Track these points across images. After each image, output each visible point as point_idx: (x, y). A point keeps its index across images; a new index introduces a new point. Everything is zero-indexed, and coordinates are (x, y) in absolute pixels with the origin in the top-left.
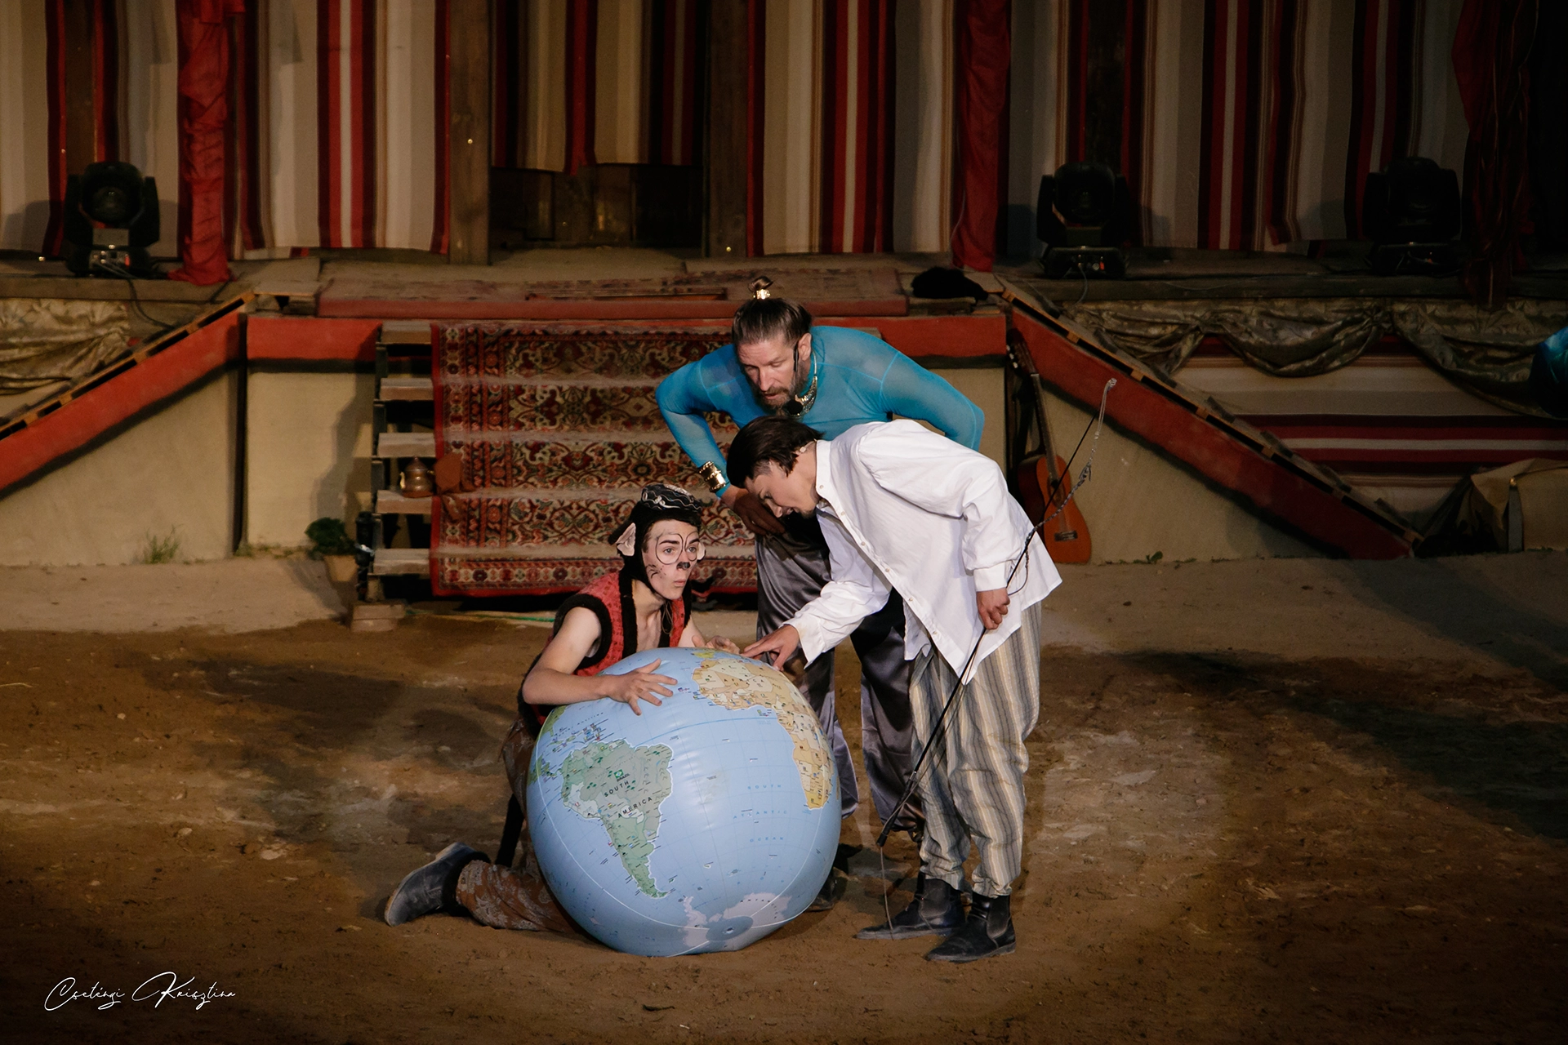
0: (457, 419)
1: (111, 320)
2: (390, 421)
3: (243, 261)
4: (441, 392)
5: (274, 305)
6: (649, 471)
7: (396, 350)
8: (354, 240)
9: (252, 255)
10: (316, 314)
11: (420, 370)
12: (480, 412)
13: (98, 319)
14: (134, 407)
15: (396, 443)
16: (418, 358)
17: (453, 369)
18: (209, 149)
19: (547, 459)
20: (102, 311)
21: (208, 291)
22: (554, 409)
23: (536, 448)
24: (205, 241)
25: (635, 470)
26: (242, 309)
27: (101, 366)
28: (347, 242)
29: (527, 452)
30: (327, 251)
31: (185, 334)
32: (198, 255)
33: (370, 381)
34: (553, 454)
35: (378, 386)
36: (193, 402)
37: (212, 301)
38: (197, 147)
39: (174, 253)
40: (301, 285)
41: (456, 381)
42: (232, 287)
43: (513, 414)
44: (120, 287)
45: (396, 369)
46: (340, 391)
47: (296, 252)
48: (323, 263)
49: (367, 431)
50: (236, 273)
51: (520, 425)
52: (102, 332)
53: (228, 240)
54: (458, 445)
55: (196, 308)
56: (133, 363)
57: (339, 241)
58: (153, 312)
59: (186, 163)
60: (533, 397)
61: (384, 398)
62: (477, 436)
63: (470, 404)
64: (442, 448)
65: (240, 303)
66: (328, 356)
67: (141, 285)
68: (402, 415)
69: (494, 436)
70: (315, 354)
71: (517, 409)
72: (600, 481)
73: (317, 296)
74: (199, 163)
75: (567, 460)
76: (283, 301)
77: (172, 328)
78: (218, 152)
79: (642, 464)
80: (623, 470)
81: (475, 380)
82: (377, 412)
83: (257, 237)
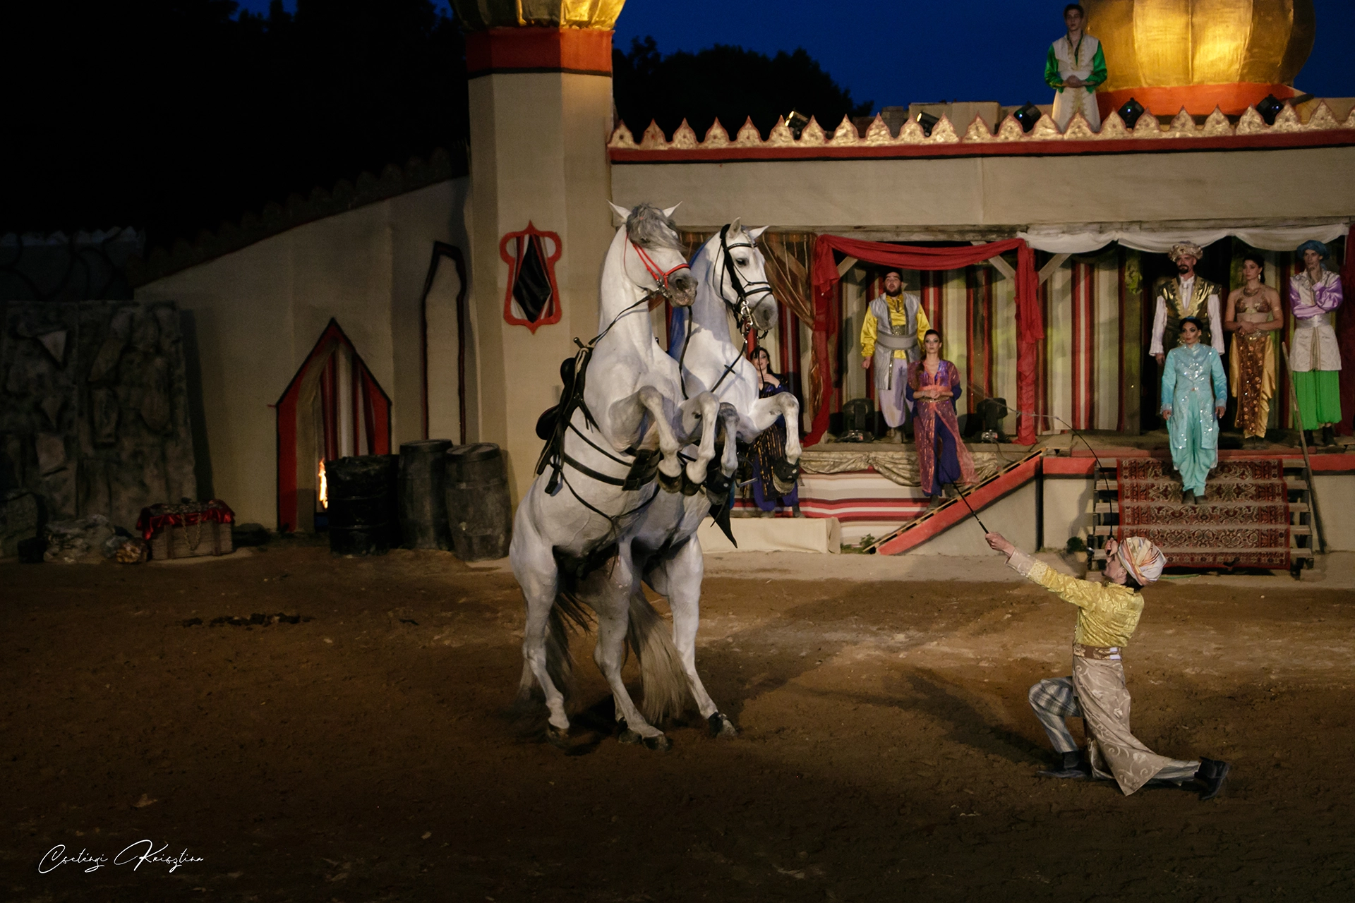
0: (1127, 497)
1: (990, 459)
2: (1100, 498)
3: (1041, 435)
4: (1121, 486)
5: (1054, 453)
6: (1207, 518)
7: (1102, 470)
8: (1086, 426)
9: (1045, 433)
10: (1070, 456)
11: (1113, 477)
12: (1137, 494)
13: (985, 459)
14: (999, 493)
15: (1103, 507)
16: (1112, 473)
17: (1126, 477)
18: (1028, 392)
19: (1164, 513)
20: (986, 456)
21: (1028, 448)
22: (1167, 493)
23: (1160, 509)
24: (1026, 428)
25: (1201, 517)
26: (1041, 454)
27: (986, 478)
28: (1083, 427)
29: (1156, 511)
30: (1075, 431)
31: (1019, 465)
32: (1024, 433)
33: (1092, 482)
34: (1167, 511)
35: (1095, 484)
36: (1022, 491)
37: (1029, 451)
38: (1024, 391)
39: (1015, 433)
40: (1064, 444)
41: (1127, 482)
42: (1037, 446)
43: (1151, 495)
44: (994, 446)
45: (1103, 477)
46: (1080, 486)
47: (1063, 432)
48: (1073, 436)
49: (1091, 502)
50: (1039, 439)
51: (1153, 500)
52: (987, 464)
53: (1036, 427)
54: (1128, 508)
55: (1023, 454)
56: (998, 477)
57: (1080, 426)
58: (1007, 456)
59: (1019, 397)
60: (1158, 488)
61: (1098, 489)
62: (1135, 504)
63: (1133, 491)
64: (1121, 509)
65: (1040, 452)
66: (1074, 473)
67: (1002, 445)
68: (1106, 496)
69: (1143, 504)
70: (1070, 472)
71: (1152, 493)
72: (1187, 522)
73: (1071, 449)
74: (1024, 397)
75: (1173, 514)
76: (1057, 451)
77: (1013, 463)
78: (1032, 393)
79: (1204, 515)
80: (1196, 517)
81: (1135, 481)
82: (1095, 494)
83: (1047, 426)
